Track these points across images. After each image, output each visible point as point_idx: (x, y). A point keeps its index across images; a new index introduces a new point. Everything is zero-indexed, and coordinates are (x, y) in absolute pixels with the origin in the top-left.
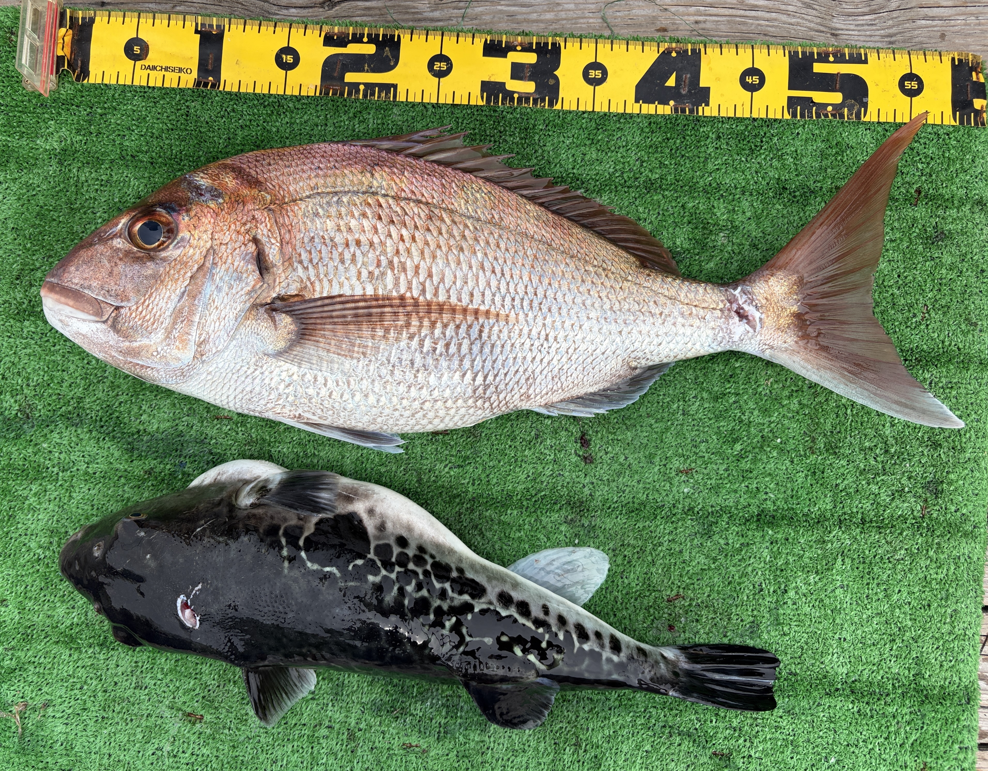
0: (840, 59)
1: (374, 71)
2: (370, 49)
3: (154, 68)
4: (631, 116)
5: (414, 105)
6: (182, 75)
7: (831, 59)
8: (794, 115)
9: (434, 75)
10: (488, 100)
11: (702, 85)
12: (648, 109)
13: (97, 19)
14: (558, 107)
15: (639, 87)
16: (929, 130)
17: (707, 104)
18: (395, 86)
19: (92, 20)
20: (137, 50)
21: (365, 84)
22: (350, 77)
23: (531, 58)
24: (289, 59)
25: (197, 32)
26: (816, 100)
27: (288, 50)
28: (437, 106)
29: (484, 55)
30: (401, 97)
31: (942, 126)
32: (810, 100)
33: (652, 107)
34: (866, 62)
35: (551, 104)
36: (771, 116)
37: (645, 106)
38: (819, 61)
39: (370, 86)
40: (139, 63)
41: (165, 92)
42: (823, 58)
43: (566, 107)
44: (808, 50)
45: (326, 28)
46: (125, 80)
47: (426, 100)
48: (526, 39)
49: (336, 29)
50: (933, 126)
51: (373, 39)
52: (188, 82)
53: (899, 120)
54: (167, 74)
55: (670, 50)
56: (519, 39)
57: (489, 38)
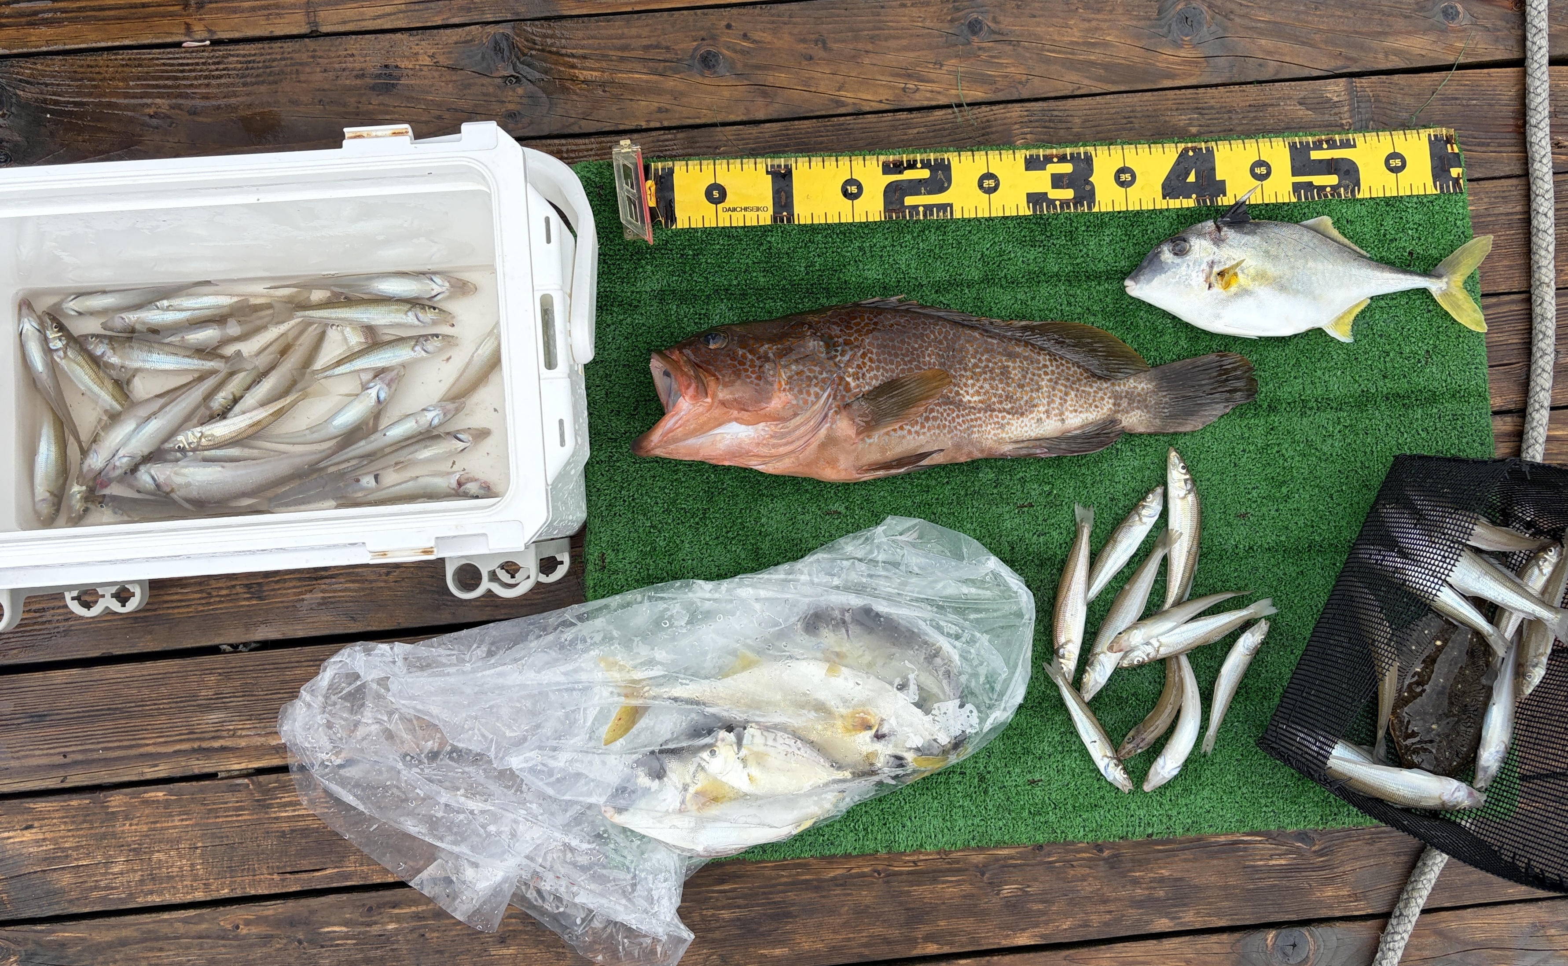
0: (1332, 145)
1: (930, 193)
2: (925, 174)
3: (735, 210)
4: (1161, 211)
5: (969, 220)
6: (759, 213)
7: (1325, 146)
8: (1299, 198)
9: (985, 192)
10: (1035, 210)
11: (1218, 178)
12: (1175, 204)
13: (676, 169)
14: (1096, 210)
15: (1164, 187)
16: (1415, 199)
17: (1225, 195)
18: (951, 206)
19: (671, 171)
20: (716, 194)
21: (924, 206)
22: (909, 201)
23: (1067, 168)
24: (854, 189)
25: (768, 173)
26: (1315, 184)
27: (851, 182)
28: (990, 219)
29: (1027, 169)
30: (957, 215)
31: (1425, 196)
32: (1310, 184)
33: (1178, 201)
34: (1355, 146)
35: (1090, 208)
36: (1280, 201)
37: (1171, 201)
38: (1314, 149)
39: (928, 208)
40: (720, 206)
41: (747, 230)
42: (1318, 146)
43: (1103, 210)
44: (1304, 139)
45: (882, 158)
46: (711, 223)
47: (980, 215)
48: (1061, 151)
49: (891, 158)
50: (1418, 196)
51: (926, 165)
52: (766, 219)
53: (1388, 195)
54: (746, 213)
55: (1186, 150)
56: (1054, 151)
57: (1028, 153)
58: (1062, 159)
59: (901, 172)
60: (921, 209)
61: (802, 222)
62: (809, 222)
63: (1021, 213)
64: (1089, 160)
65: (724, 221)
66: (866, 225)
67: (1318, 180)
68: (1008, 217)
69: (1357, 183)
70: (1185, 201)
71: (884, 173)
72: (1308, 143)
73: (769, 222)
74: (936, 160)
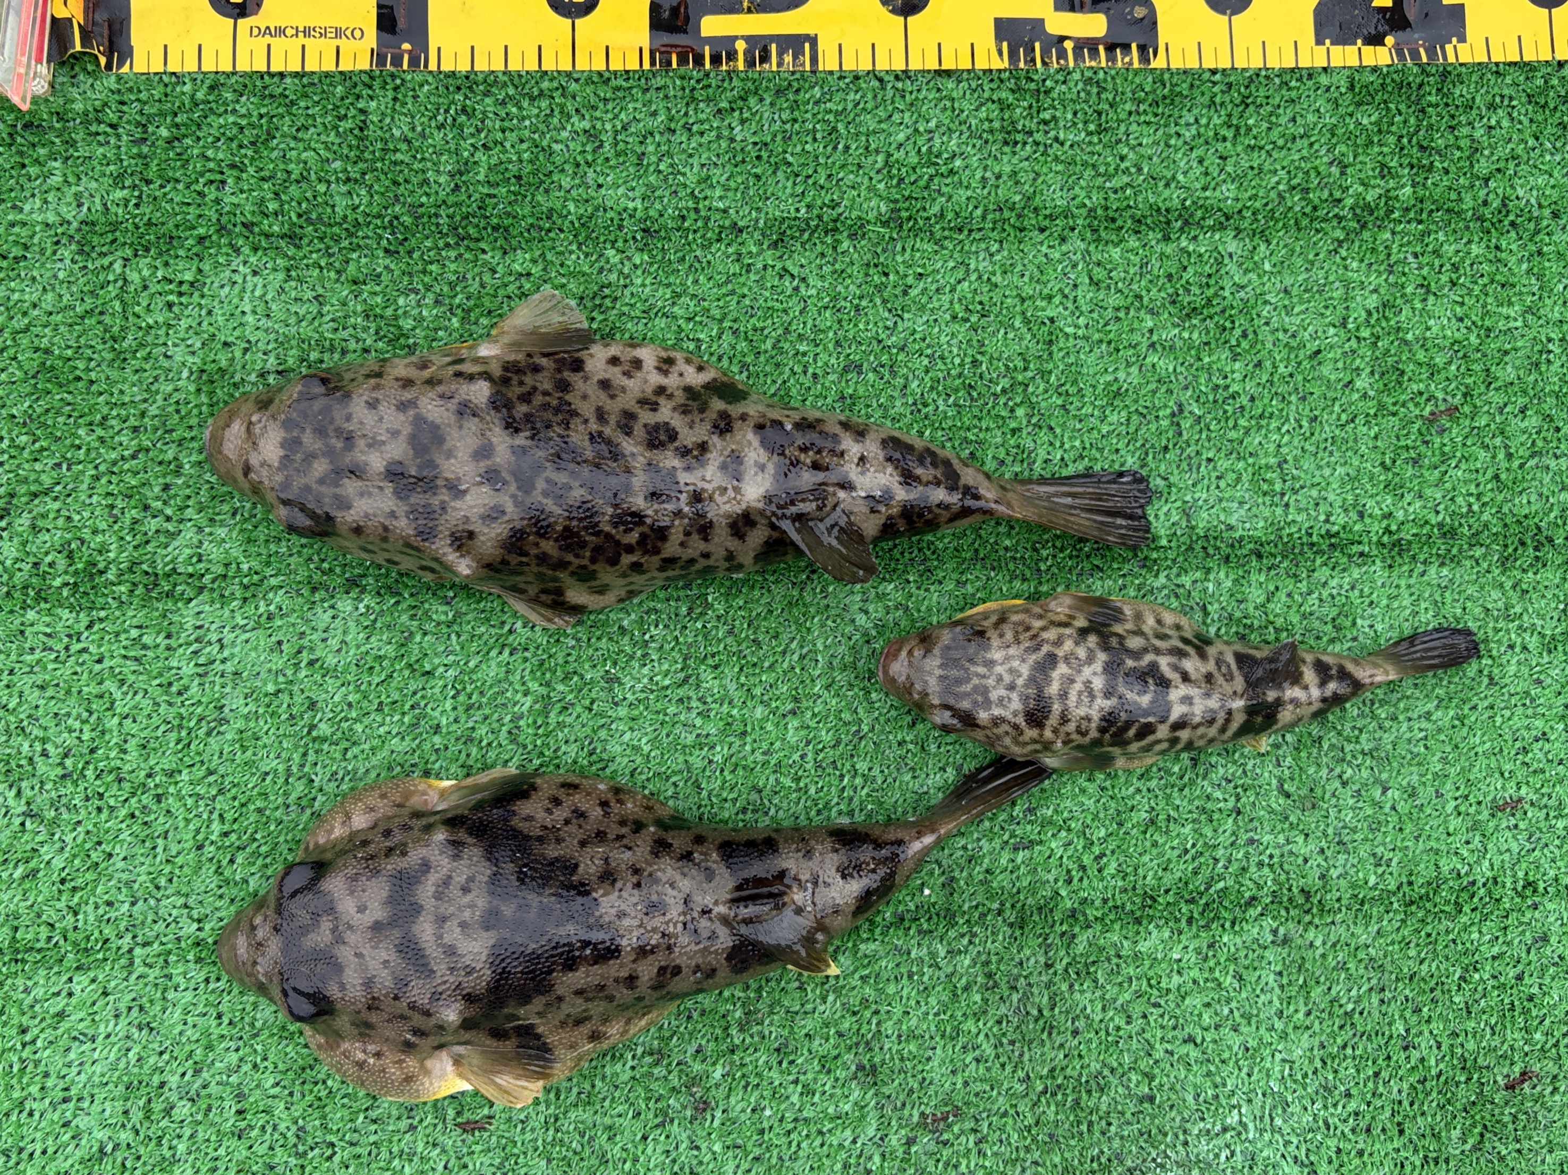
1: (763, 8)
3: (281, 32)
4: (1311, 73)
5: (856, 76)
6: (343, 42)
9: (895, 11)
10: (1013, 58)
12: (1345, 56)
15: (1320, 13)
17: (1462, 39)
18: (812, 40)
21: (748, 39)
22: (713, 25)
28: (905, 76)
30: (828, 62)
33: (1351, 50)
35: (1144, 59)
37: (1337, 50)
39: (758, 44)
40: (244, 24)
41: (309, 80)
43: (1177, 64)
46: (216, 61)
47: (881, 65)
52: (360, 53)
54: (308, 42)
60: (741, 46)
61: (446, 67)
62: (463, 66)
63: (981, 64)
65: (252, 58)
66: (603, 78)
68: (948, 73)
70: (1368, 50)
73: (364, 64)
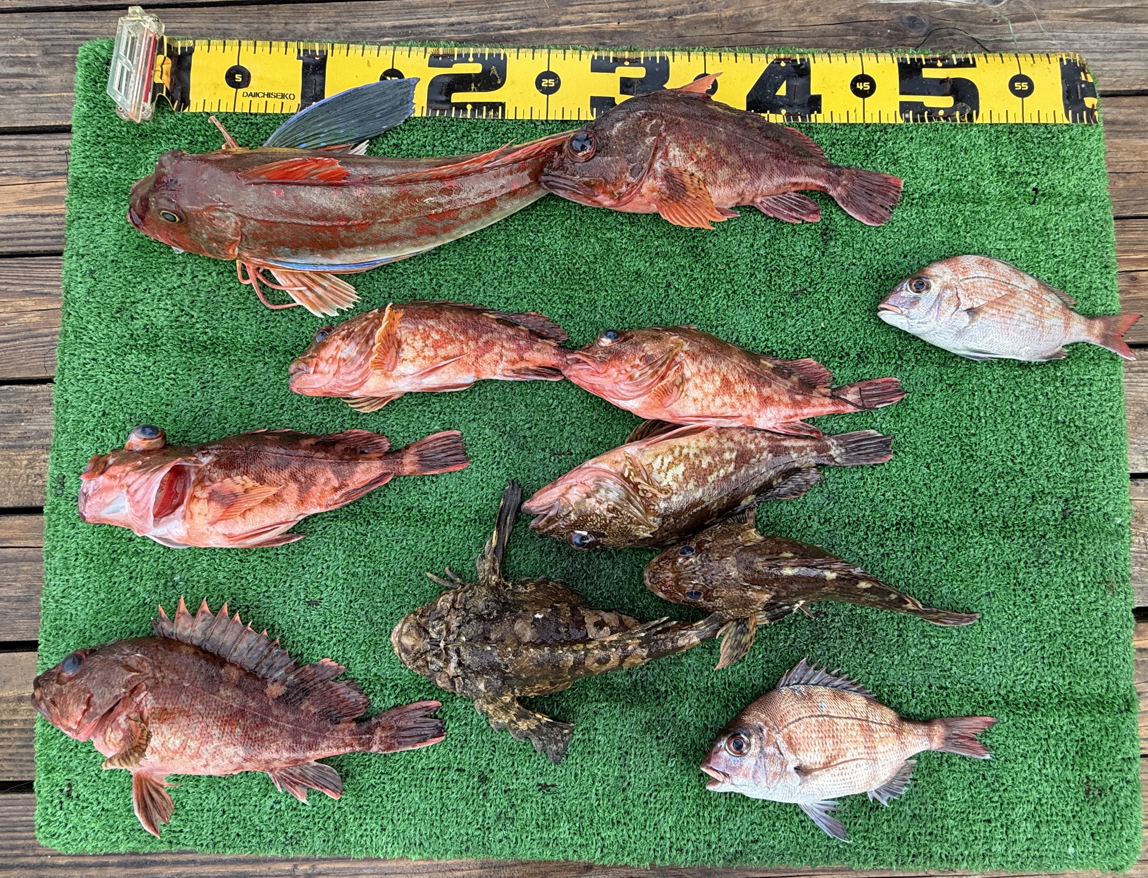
0: (948, 64)
1: (480, 90)
3: (257, 95)
5: (523, 122)
6: (285, 100)
7: (939, 64)
8: (908, 120)
9: (542, 92)
13: (197, 48)
15: (750, 96)
16: (1042, 128)
17: (819, 112)
18: (503, 105)
19: (191, 50)
20: (238, 78)
21: (473, 104)
22: (457, 97)
23: (639, 73)
25: (299, 58)
26: (926, 105)
27: (392, 72)
28: (546, 122)
29: (593, 70)
30: (510, 115)
31: (1054, 125)
32: (921, 104)
34: (974, 65)
36: (884, 121)
38: (927, 66)
39: (477, 106)
40: (240, 90)
41: (268, 118)
42: (931, 64)
44: (916, 57)
45: (430, 50)
46: (227, 108)
47: (535, 117)
48: (634, 55)
49: (441, 51)
50: (1046, 126)
51: (477, 59)
52: (292, 106)
53: (1011, 121)
54: (268, 99)
55: (779, 60)
56: (627, 55)
57: (596, 54)
58: (634, 62)
59: (450, 66)
60: (469, 107)
63: (583, 118)
64: (665, 63)
65: (243, 106)
67: (930, 101)
68: (566, 121)
69: (975, 106)
70: (772, 116)
71: (431, 64)
72: (920, 60)
73: (294, 110)
74: (490, 55)
